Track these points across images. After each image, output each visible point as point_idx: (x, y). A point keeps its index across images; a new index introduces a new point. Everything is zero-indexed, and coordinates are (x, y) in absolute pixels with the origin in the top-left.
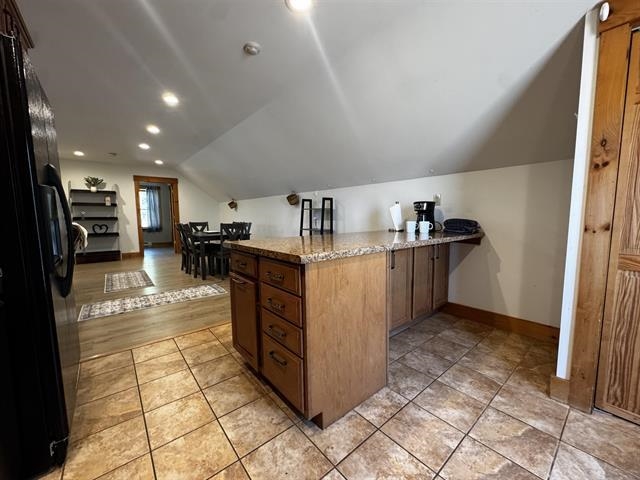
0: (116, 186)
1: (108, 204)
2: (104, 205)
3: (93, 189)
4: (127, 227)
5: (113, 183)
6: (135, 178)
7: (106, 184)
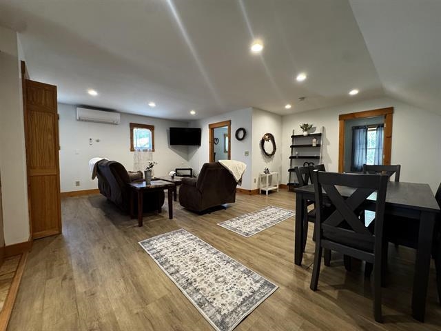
0: (324, 128)
1: (314, 145)
2: (311, 145)
3: (305, 133)
5: (321, 127)
6: (341, 117)
7: (315, 128)
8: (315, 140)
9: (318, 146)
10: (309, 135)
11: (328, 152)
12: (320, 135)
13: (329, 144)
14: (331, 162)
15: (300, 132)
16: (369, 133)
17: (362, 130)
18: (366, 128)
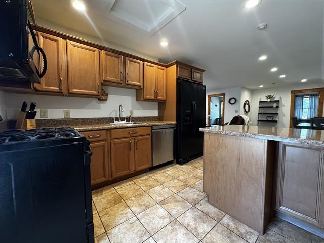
0: (281, 97)
1: (275, 107)
2: (273, 107)
3: (269, 100)
4: (284, 118)
5: (279, 97)
6: (292, 92)
7: (275, 97)
8: (275, 104)
9: (277, 107)
10: (271, 101)
11: (283, 110)
12: (278, 101)
13: (284, 106)
14: (284, 116)
15: (265, 99)
16: (304, 99)
17: (300, 97)
18: (302, 97)
